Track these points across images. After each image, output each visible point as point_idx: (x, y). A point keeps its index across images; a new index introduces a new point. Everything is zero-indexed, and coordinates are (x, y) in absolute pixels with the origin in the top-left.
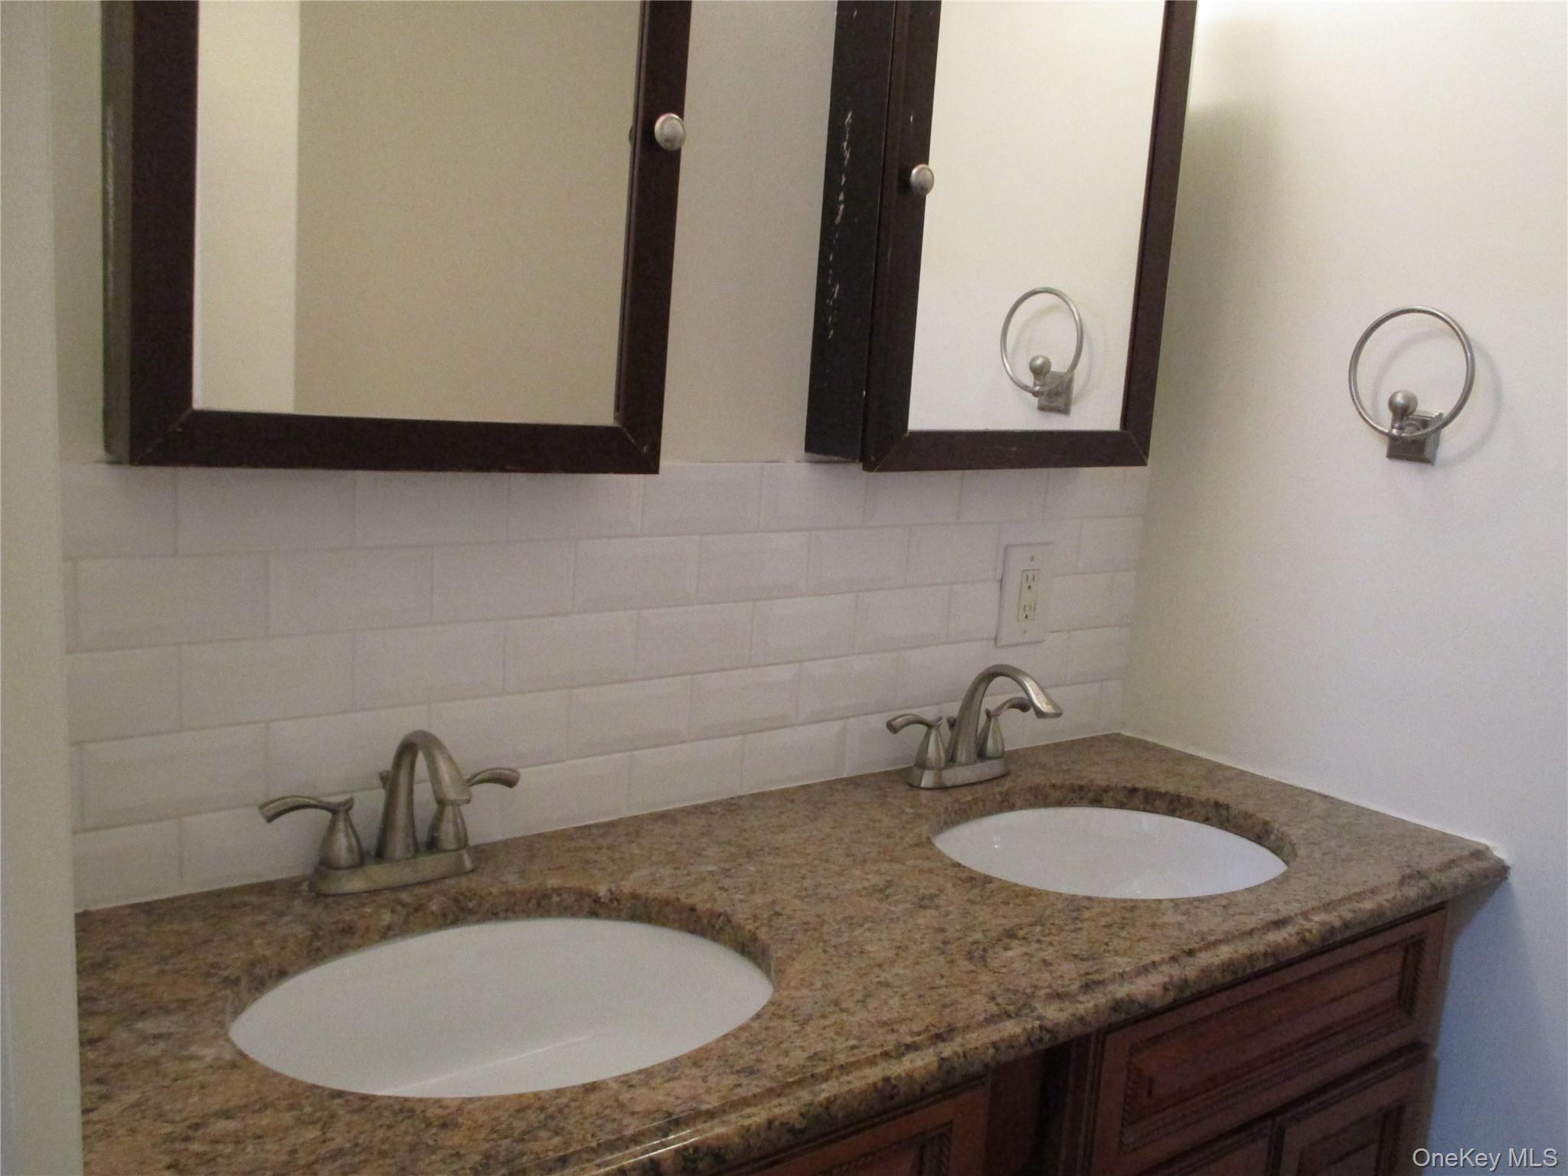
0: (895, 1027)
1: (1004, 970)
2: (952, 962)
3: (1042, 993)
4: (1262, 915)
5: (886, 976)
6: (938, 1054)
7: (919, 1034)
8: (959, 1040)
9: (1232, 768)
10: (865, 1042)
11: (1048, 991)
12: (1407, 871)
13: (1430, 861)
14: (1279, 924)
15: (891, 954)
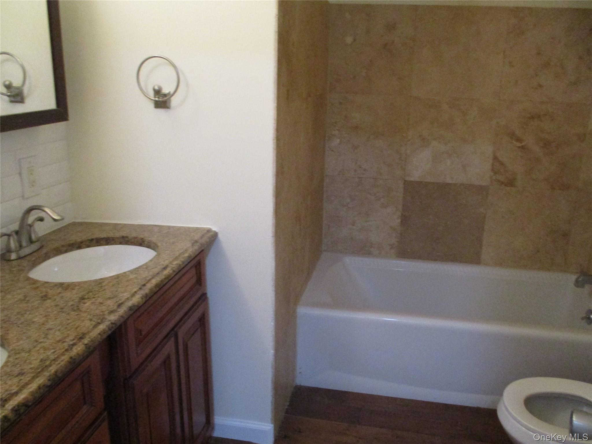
0: (64, 340)
1: (88, 310)
2: (68, 314)
3: (106, 313)
4: (159, 267)
5: (48, 327)
6: (83, 344)
7: (74, 340)
8: (88, 337)
9: (121, 224)
10: (58, 348)
11: (108, 311)
12: (193, 242)
13: (197, 237)
14: (165, 268)
15: (44, 319)
